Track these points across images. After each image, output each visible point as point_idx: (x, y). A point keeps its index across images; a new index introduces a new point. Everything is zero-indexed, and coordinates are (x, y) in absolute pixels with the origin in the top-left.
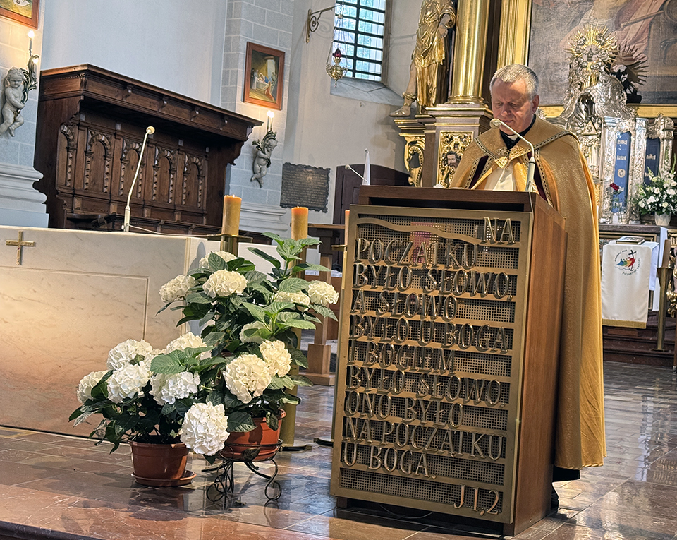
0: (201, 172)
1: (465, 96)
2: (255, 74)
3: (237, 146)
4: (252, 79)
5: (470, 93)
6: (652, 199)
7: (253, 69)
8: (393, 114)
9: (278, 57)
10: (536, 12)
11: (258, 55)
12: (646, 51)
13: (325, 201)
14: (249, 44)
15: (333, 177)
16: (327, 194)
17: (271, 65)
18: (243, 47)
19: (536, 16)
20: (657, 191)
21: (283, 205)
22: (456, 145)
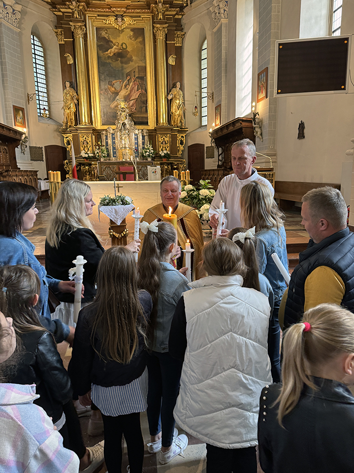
1: (85, 122)
2: (17, 116)
3: (18, 142)
4: (16, 118)
5: (87, 121)
6: (147, 153)
8: (60, 128)
9: (22, 110)
11: (17, 110)
12: (136, 109)
13: (43, 158)
14: (14, 106)
15: (44, 149)
16: (43, 155)
18: (12, 107)
19: (102, 97)
20: (148, 151)
21: (31, 160)
22: (86, 138)
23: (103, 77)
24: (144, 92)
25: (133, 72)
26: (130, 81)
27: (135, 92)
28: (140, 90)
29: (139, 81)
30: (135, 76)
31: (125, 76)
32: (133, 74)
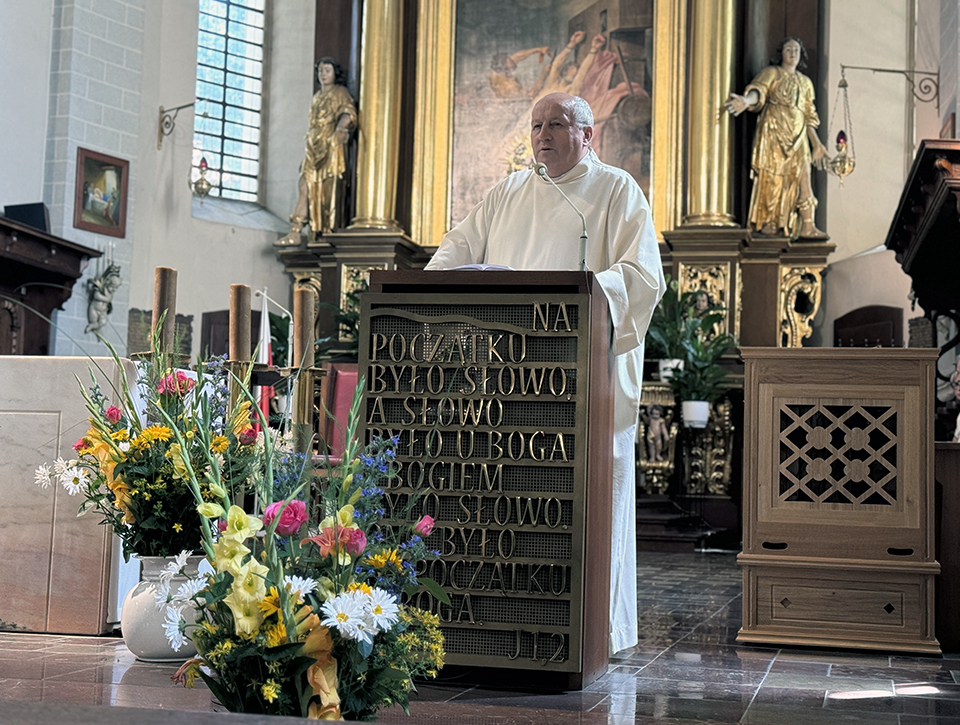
0: (15, 321)
1: (374, 218)
2: (90, 189)
3: (67, 285)
4: (86, 196)
5: (380, 214)
7: (86, 183)
8: (278, 243)
9: (121, 167)
10: (460, 114)
11: (94, 165)
14: (82, 151)
15: (197, 326)
17: (110, 177)
18: (73, 154)
19: (460, 118)
22: (364, 282)
23: (473, 39)
24: (638, 90)
25: (597, 12)
26: (582, 48)
27: (599, 93)
28: (623, 85)
29: (623, 45)
30: (604, 29)
31: (564, 31)
32: (598, 21)
